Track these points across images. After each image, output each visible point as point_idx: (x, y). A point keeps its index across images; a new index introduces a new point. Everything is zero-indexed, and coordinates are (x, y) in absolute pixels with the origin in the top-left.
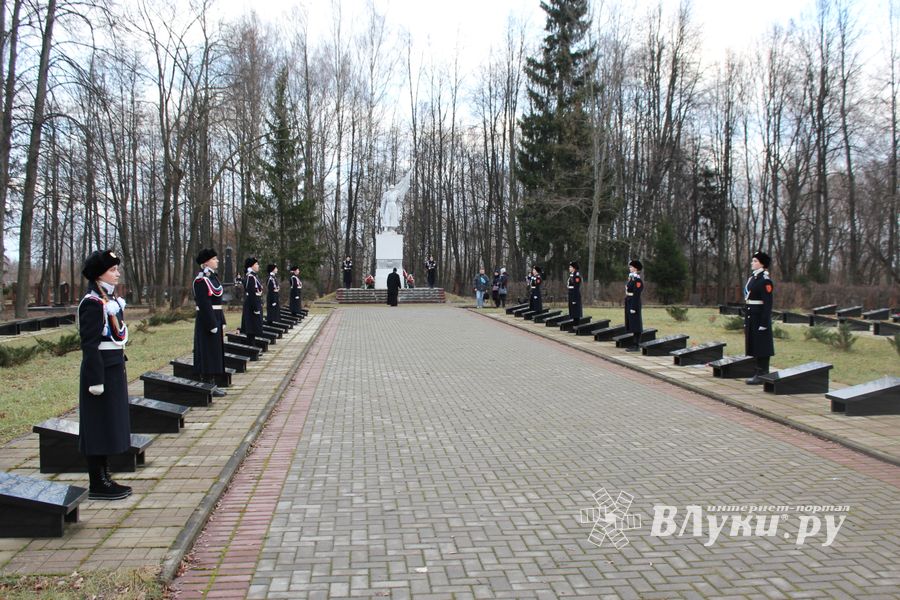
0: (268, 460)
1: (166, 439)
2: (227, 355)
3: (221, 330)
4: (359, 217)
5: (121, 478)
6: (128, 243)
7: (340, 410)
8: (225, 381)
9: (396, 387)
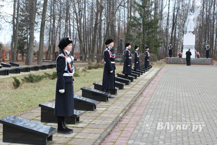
0: (127, 124)
1: (88, 113)
2: (116, 82)
3: (114, 72)
4: (177, 27)
5: (69, 126)
6: (81, 36)
7: (159, 107)
8: (114, 92)
9: (185, 99)
